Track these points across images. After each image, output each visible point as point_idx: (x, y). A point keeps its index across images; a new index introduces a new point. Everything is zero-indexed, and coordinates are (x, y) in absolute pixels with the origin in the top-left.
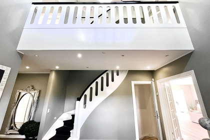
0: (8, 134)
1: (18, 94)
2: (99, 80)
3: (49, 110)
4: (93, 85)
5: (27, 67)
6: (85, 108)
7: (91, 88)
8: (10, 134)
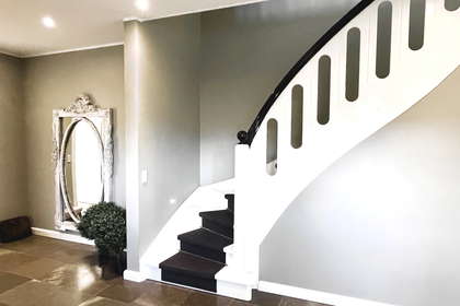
0: (62, 231)
1: (56, 122)
2: (336, 49)
3: (144, 173)
4: (308, 77)
5: (49, 22)
6: (273, 173)
7: (298, 92)
8: (67, 231)
